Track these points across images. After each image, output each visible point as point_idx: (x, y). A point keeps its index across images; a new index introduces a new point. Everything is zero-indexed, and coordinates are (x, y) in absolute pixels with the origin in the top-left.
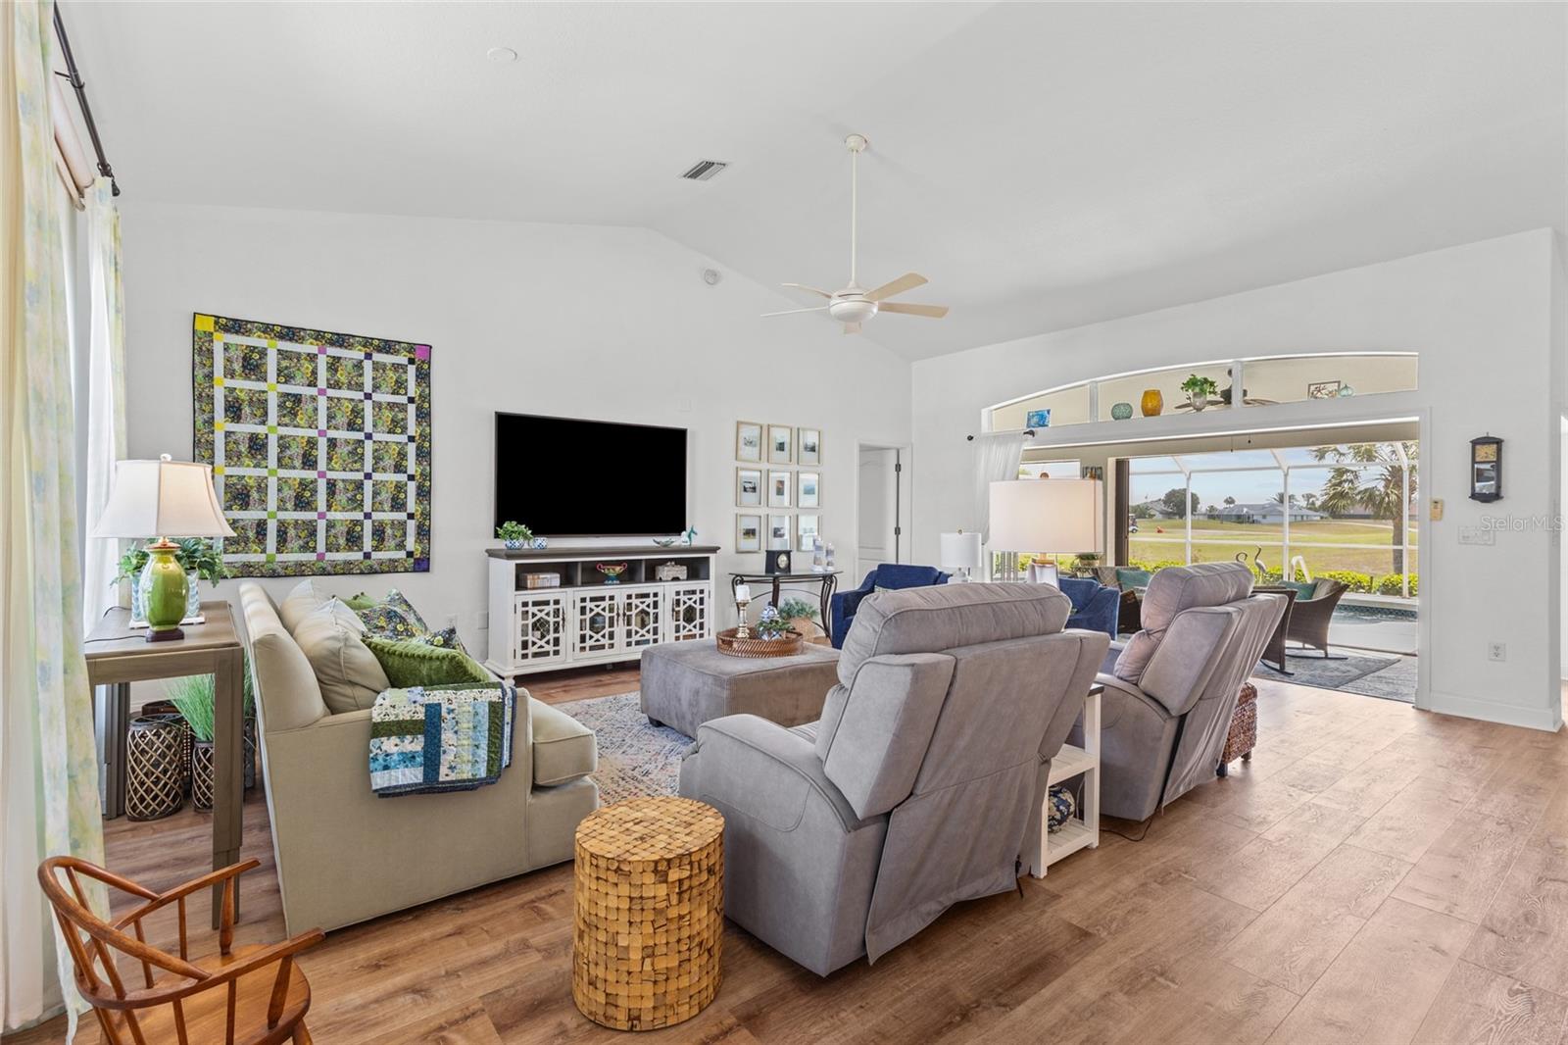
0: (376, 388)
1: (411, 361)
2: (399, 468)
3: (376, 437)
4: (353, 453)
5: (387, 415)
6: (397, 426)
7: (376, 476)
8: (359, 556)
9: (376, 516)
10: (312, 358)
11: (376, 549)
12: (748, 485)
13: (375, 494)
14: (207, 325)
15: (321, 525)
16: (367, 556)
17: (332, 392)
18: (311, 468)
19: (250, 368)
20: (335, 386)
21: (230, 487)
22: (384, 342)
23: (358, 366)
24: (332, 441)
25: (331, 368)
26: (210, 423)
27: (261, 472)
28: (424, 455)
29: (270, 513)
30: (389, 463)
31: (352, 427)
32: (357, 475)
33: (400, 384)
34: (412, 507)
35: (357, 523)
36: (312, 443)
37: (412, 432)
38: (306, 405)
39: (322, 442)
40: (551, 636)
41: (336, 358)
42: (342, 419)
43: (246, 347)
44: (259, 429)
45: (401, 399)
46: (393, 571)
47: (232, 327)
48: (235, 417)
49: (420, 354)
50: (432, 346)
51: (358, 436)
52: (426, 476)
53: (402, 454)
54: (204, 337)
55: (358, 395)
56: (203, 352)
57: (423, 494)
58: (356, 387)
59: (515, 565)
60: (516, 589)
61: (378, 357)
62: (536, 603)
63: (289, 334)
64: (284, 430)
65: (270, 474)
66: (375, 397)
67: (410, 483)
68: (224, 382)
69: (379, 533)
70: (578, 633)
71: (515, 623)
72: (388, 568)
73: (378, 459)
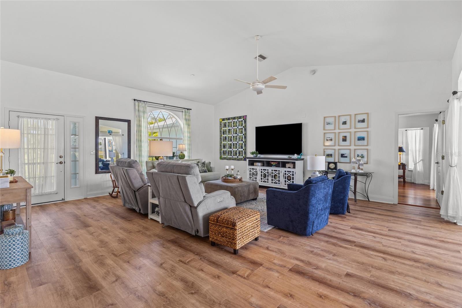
0: (239, 126)
1: (244, 119)
2: (242, 141)
3: (239, 135)
4: (236, 138)
5: (240, 130)
6: (242, 132)
7: (239, 142)
8: (236, 157)
9: (239, 150)
10: (231, 122)
11: (239, 156)
12: (328, 139)
13: (239, 145)
14: (221, 120)
15: (232, 151)
16: (238, 157)
17: (234, 128)
18: (231, 141)
19: (225, 126)
20: (234, 126)
21: (223, 145)
22: (240, 117)
23: (237, 122)
24: (234, 136)
25: (234, 123)
26: (221, 135)
27: (226, 142)
28: (245, 137)
29: (227, 149)
30: (241, 139)
31: (236, 133)
32: (237, 142)
33: (242, 124)
34: (244, 148)
35: (237, 151)
36: (231, 137)
37: (244, 133)
38: (231, 131)
39: (232, 137)
40: (255, 177)
41: (234, 122)
42: (235, 132)
43: (225, 122)
44: (226, 136)
45: (242, 127)
46: (241, 160)
47: (223, 120)
48: (224, 134)
49: (245, 118)
50: (246, 116)
51: (237, 135)
52: (246, 142)
53: (242, 138)
54: (221, 122)
55: (237, 127)
56: (221, 125)
57: (245, 145)
58: (236, 126)
59: (249, 160)
60: (249, 165)
61: (239, 120)
62: (252, 169)
63: (229, 119)
64: (229, 135)
65: (227, 143)
66: (239, 127)
67: (244, 143)
68: (223, 129)
69: (239, 153)
70: (260, 177)
71: (248, 173)
72: (241, 159)
73: (239, 139)
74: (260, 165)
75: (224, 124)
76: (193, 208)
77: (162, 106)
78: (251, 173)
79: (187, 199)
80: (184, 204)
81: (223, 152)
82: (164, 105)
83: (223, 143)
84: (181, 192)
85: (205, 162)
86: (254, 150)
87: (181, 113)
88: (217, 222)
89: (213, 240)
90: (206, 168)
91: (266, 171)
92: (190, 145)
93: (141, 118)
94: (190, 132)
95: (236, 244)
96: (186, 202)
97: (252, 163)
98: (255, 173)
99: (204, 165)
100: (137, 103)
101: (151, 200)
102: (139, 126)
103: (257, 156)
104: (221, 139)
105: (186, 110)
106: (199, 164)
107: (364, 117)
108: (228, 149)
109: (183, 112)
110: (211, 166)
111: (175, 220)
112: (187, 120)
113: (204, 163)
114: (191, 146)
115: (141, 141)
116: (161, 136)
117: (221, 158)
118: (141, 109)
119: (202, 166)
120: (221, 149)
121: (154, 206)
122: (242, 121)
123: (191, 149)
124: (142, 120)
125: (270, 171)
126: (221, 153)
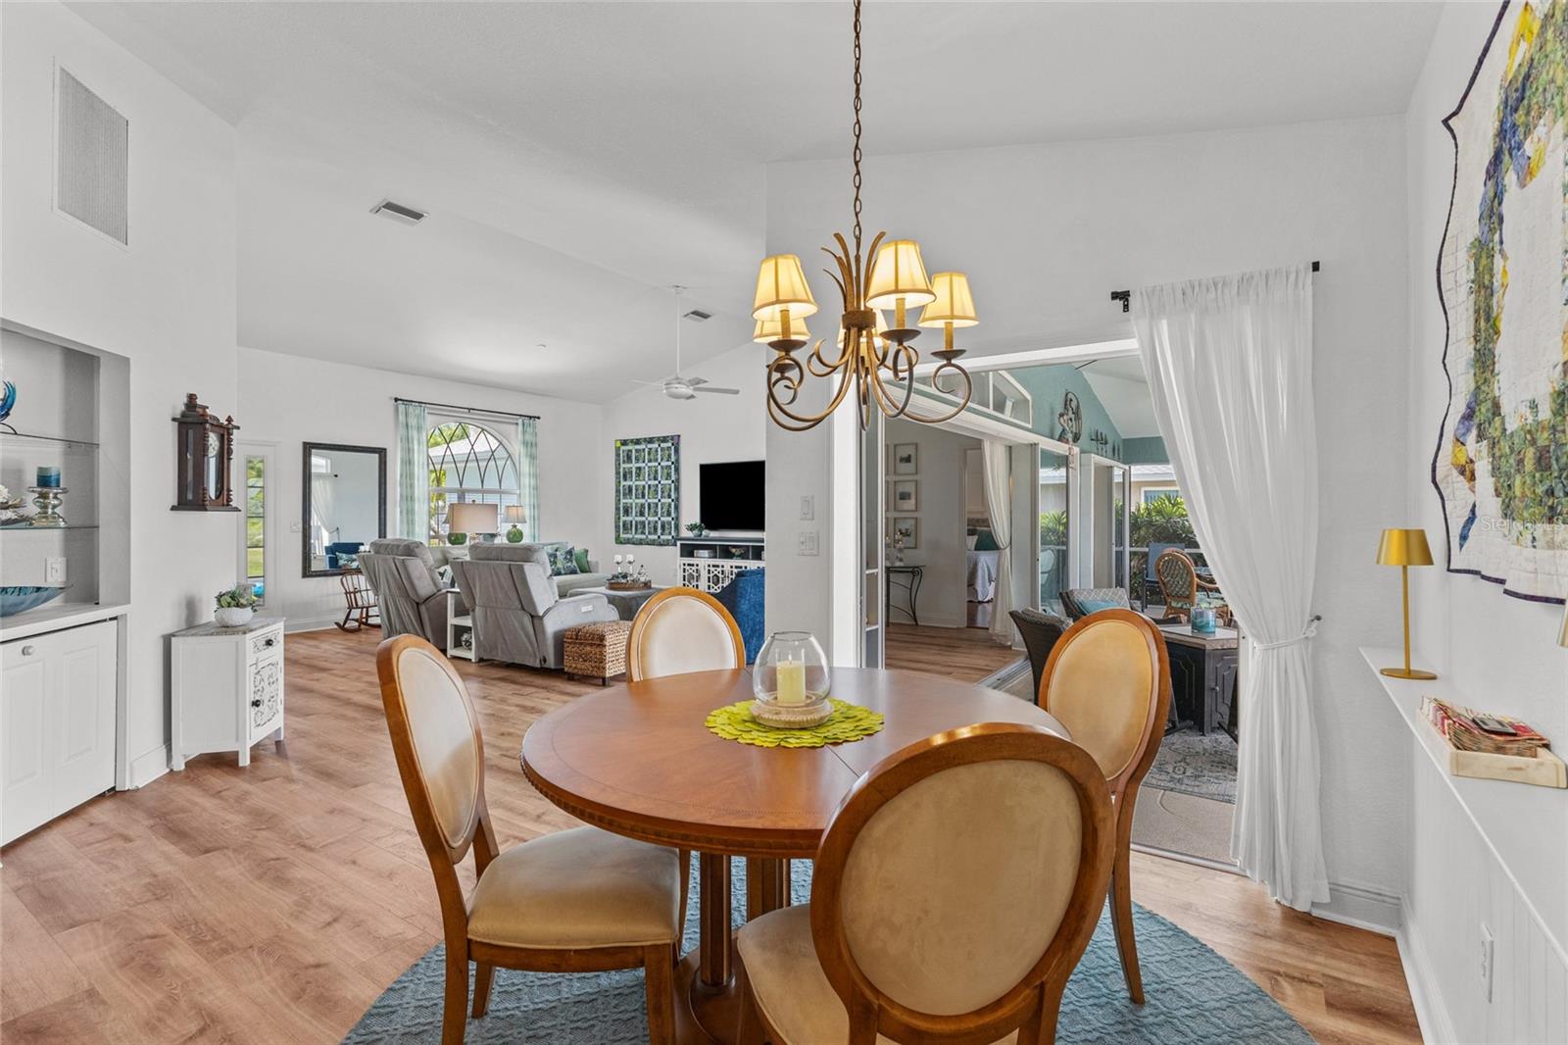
0: (662, 459)
1: (673, 444)
2: (669, 497)
3: (662, 482)
4: (655, 490)
5: (665, 471)
6: (669, 476)
7: (662, 500)
8: (656, 537)
9: (662, 519)
10: (644, 450)
11: (662, 534)
13: (662, 508)
14: (619, 444)
15: (647, 522)
16: (659, 537)
17: (649, 464)
18: (643, 497)
19: (629, 459)
20: (650, 461)
21: (624, 507)
22: (664, 437)
23: (657, 451)
24: (649, 486)
25: (649, 454)
26: (619, 482)
27: (631, 501)
28: (677, 489)
29: (634, 518)
30: (666, 494)
31: (655, 479)
32: (656, 501)
33: (669, 456)
34: (673, 515)
35: (656, 522)
36: (644, 487)
37: (673, 478)
38: (642, 471)
39: (647, 486)
40: (695, 583)
41: (650, 449)
42: (652, 476)
43: (628, 451)
44: (631, 483)
45: (670, 463)
46: (668, 545)
47: (624, 443)
48: (625, 480)
49: (676, 441)
50: (679, 436)
51: (657, 482)
52: (678, 499)
53: (670, 490)
54: (618, 449)
55: (657, 464)
56: (618, 455)
57: (677, 508)
58: (656, 460)
59: (682, 544)
60: (682, 556)
61: (663, 445)
62: (689, 565)
63: (637, 442)
64: (637, 483)
65: (633, 501)
66: (662, 464)
67: (673, 504)
68: (623, 466)
69: (663, 527)
70: (707, 584)
71: (680, 574)
72: (666, 543)
73: (663, 492)
74: (707, 555)
75: (625, 453)
76: (536, 619)
77: (463, 413)
78: (686, 574)
79: (526, 604)
80: (520, 613)
81: (624, 525)
82: (469, 409)
83: (623, 501)
84: (515, 593)
85: (573, 548)
86: (696, 519)
87: (513, 427)
88: (577, 639)
89: (570, 670)
90: (575, 563)
91: (720, 569)
92: (536, 506)
93: (413, 443)
94: (536, 476)
95: (604, 668)
96: (524, 609)
97: (688, 551)
98: (695, 574)
99: (571, 555)
100: (402, 408)
101: (452, 620)
102: (408, 462)
103: (701, 535)
104: (618, 491)
105: (527, 421)
106: (558, 553)
107: (910, 451)
108: (637, 519)
109: (517, 424)
110: (589, 559)
111: (504, 646)
112: (530, 445)
113: (570, 552)
114: (539, 509)
115: (412, 498)
116: (461, 484)
117: (618, 541)
118: (413, 422)
119: (566, 558)
120: (619, 518)
121: (460, 631)
122: (669, 448)
123: (539, 518)
124: (416, 447)
125: (727, 569)
126: (617, 527)
